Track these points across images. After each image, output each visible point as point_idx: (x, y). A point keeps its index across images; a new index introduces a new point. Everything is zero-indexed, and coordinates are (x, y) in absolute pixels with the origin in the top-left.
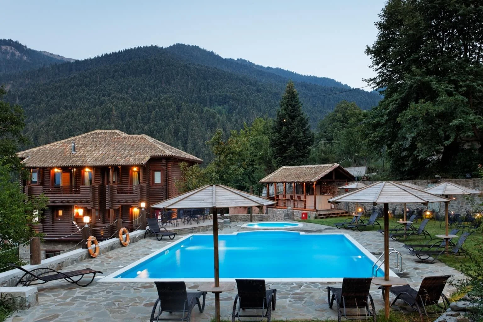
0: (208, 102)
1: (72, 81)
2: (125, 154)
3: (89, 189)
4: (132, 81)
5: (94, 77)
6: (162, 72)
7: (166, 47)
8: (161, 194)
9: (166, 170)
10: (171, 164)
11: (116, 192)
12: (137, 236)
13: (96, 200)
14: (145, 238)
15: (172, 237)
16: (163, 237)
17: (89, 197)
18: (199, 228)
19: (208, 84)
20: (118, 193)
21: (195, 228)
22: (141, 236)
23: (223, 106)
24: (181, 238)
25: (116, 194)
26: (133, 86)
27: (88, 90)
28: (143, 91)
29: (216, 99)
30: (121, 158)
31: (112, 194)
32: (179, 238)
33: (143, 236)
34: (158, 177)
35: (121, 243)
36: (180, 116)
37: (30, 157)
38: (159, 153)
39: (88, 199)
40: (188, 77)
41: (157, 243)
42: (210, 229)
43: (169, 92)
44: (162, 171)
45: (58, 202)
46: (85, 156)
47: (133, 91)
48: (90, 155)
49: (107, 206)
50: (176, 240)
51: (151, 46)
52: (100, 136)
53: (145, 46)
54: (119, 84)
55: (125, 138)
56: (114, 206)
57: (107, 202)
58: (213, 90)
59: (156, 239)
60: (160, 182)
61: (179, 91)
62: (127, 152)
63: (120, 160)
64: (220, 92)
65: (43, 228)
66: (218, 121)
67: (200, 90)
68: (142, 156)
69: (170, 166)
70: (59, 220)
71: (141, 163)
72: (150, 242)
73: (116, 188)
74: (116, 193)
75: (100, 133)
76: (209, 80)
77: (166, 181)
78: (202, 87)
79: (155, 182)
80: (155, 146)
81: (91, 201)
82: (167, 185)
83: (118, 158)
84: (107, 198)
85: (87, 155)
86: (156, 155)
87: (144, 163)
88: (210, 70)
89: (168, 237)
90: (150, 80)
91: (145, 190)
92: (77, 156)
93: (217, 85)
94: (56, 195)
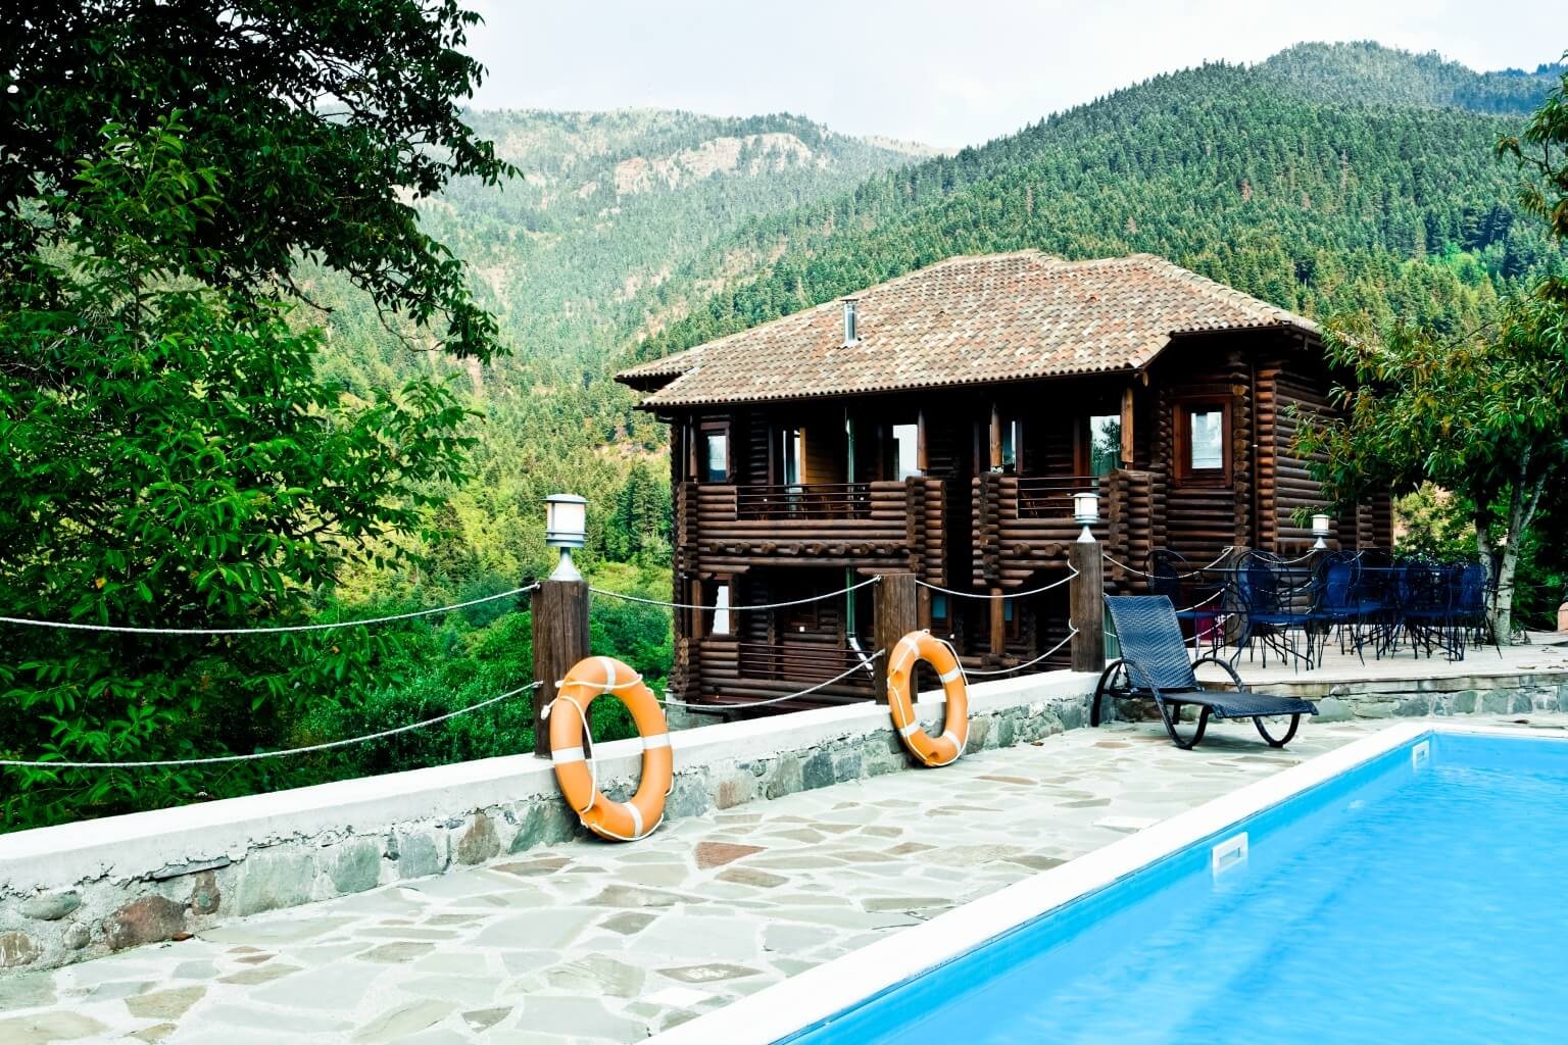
0: (1420, 237)
1: (951, 213)
2: (1056, 333)
3: (903, 494)
4: (1139, 192)
5: (1017, 192)
6: (1242, 148)
7: (1255, 64)
8: (1227, 524)
9: (1249, 404)
10: (1272, 373)
11: (1013, 507)
12: (1040, 708)
13: (935, 547)
14: (1095, 722)
15: (1277, 728)
16: (1212, 729)
17: (903, 532)
18: (1465, 684)
19: (1417, 172)
20: (1023, 514)
21: (1441, 685)
22: (1067, 707)
23: (1483, 250)
24: (1346, 741)
25: (1013, 517)
26: (1140, 208)
27: (996, 238)
28: (1174, 221)
29: (1454, 226)
30: (1037, 349)
31: (997, 516)
32: (1332, 745)
33: (1086, 712)
34: (1208, 441)
35: (900, 744)
36: (1310, 297)
37: (697, 370)
38: (1211, 321)
39: (902, 542)
40: (1340, 154)
41: (1165, 764)
42: (1545, 698)
43: (1268, 216)
44: (1228, 408)
45: (787, 551)
46: (892, 354)
47: (1138, 225)
48: (912, 347)
49: (975, 572)
50: (1308, 751)
51: (1202, 66)
52: (959, 278)
53: (1182, 69)
54: (1095, 208)
55: (1061, 275)
56: (1009, 573)
57: (979, 557)
58: (1440, 191)
59: (1161, 737)
60: (1218, 464)
61: (1304, 209)
62: (1066, 325)
63: (1032, 357)
64: (1467, 198)
65: (741, 658)
66: (1464, 308)
67: (1387, 197)
68: (1129, 335)
69: (1268, 384)
70: (802, 629)
71: (1122, 365)
72: (1118, 753)
73: (1013, 491)
74: (1015, 512)
75: (964, 270)
76: (1424, 159)
77: (1250, 458)
78: (1395, 187)
79: (1196, 465)
80: (1191, 294)
81: (914, 551)
82: (1254, 474)
83: (1022, 350)
84: (977, 538)
85: (897, 349)
86: (1196, 328)
87: (1136, 364)
88: (1424, 120)
89: (1247, 731)
90: (1199, 184)
91: (1147, 499)
92: (861, 358)
93: (1457, 173)
94: (782, 523)
